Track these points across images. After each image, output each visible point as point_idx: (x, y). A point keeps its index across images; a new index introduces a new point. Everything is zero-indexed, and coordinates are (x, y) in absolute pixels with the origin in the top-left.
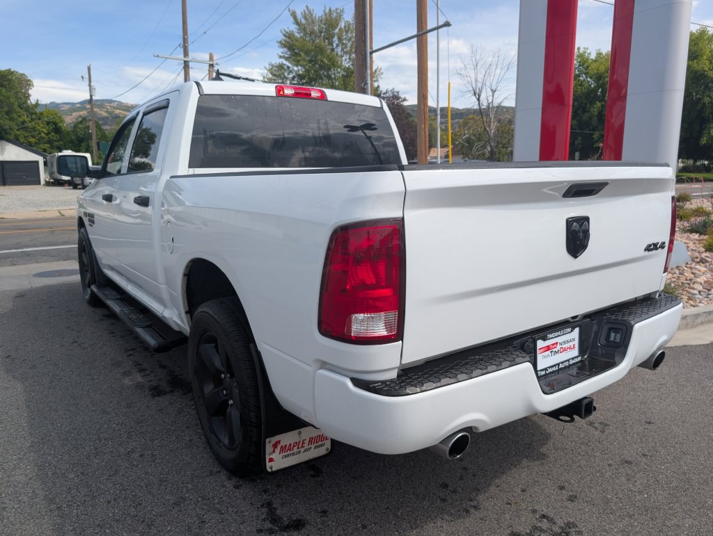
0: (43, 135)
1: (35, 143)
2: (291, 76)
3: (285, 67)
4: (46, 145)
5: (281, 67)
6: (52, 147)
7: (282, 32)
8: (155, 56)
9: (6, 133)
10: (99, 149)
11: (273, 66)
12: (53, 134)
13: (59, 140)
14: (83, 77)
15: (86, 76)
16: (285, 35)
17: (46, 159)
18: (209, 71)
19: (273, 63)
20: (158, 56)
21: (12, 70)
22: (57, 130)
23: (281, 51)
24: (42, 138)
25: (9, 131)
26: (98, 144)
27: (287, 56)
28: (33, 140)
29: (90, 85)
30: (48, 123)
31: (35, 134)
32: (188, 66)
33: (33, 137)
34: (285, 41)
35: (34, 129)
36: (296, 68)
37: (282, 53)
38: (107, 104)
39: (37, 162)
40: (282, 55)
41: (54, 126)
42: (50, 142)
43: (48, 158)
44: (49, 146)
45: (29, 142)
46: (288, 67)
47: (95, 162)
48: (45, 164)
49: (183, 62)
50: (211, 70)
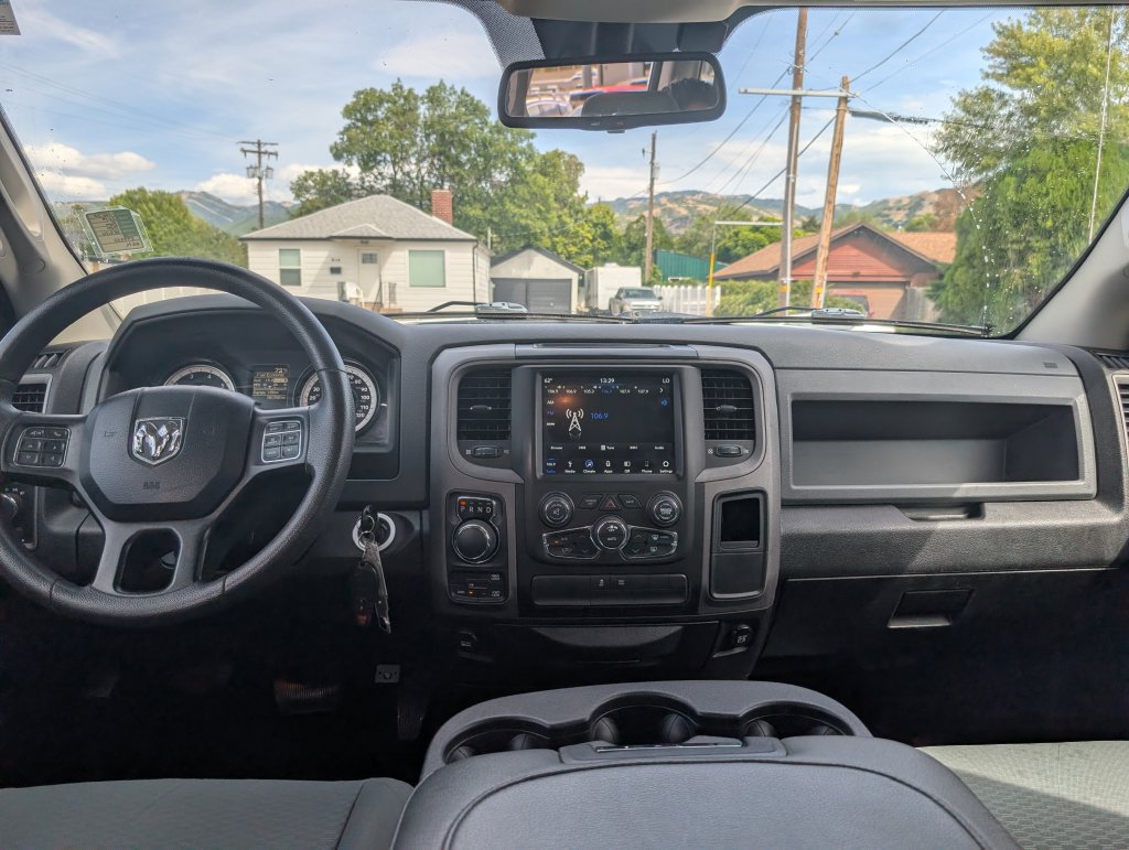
0: (587, 241)
1: (576, 253)
2: (1005, 111)
3: (994, 95)
4: (589, 256)
5: (986, 95)
6: (596, 259)
7: (994, 28)
8: (740, 92)
9: (536, 239)
10: (655, 260)
11: (968, 96)
12: (599, 240)
13: (606, 249)
14: (644, 151)
15: (649, 150)
16: (999, 33)
17: (583, 275)
18: (838, 111)
19: (968, 90)
20: (746, 92)
21: (560, 151)
22: (606, 236)
23: (986, 64)
24: (586, 246)
25: (539, 236)
26: (655, 253)
27: (1000, 72)
28: (573, 249)
29: (652, 163)
30: (595, 225)
31: (577, 240)
32: (799, 104)
33: (574, 244)
34: (998, 44)
35: (576, 234)
36: (1017, 94)
37: (991, 67)
38: (689, 197)
39: (570, 281)
40: (990, 71)
41: (602, 230)
42: (594, 252)
43: (586, 274)
44: (592, 257)
45: (569, 252)
46: (1001, 95)
47: (647, 279)
48: (581, 283)
49: (790, 98)
50: (842, 107)
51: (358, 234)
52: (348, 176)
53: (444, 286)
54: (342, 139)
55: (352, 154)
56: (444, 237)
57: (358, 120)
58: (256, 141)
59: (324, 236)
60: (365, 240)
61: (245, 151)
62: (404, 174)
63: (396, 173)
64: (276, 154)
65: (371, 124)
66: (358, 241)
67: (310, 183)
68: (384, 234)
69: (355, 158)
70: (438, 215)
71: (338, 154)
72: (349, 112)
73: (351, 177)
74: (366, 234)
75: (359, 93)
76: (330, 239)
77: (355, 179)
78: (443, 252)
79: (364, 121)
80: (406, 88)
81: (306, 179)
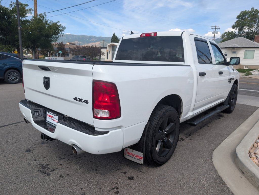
51: (232, 47)
52: (235, 32)
53: (253, 59)
54: (235, 24)
55: (237, 27)
56: (255, 47)
57: (240, 19)
58: (215, 26)
59: (224, 47)
60: (234, 48)
61: (212, 28)
62: (251, 31)
63: (248, 31)
64: (219, 28)
65: (244, 19)
66: (232, 48)
67: (226, 35)
68: (239, 46)
69: (238, 28)
70: (256, 41)
71: (233, 27)
72: (238, 17)
73: (236, 33)
74: (234, 47)
75: (242, 12)
76: (225, 48)
77: (237, 33)
78: (254, 50)
79: (242, 19)
80: (255, 9)
81: (225, 34)
